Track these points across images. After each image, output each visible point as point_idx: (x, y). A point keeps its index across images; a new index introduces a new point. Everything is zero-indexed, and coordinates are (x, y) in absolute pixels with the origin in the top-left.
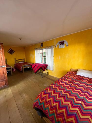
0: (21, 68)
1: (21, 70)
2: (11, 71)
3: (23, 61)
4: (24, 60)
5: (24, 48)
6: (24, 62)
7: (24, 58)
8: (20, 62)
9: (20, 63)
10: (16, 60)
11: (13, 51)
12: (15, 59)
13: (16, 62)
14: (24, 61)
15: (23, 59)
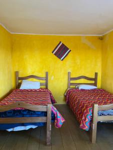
0: (88, 120)
1: (87, 128)
2: (45, 124)
3: (93, 82)
4: (95, 79)
5: (101, 39)
6: (94, 87)
7: (96, 74)
8: (81, 87)
9: (83, 90)
10: (72, 76)
11: (68, 49)
12: (69, 73)
13: (72, 84)
14: (95, 84)
15: (94, 77)
